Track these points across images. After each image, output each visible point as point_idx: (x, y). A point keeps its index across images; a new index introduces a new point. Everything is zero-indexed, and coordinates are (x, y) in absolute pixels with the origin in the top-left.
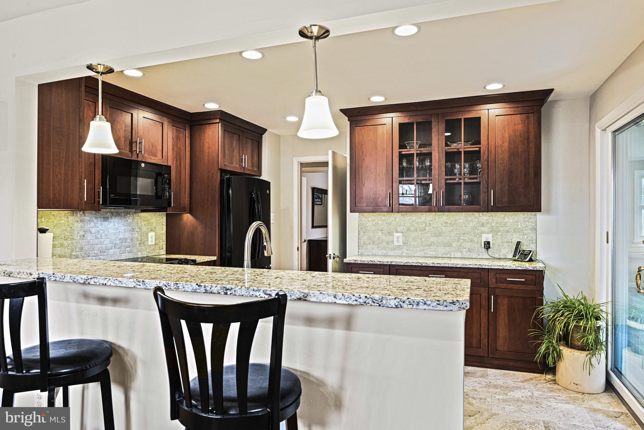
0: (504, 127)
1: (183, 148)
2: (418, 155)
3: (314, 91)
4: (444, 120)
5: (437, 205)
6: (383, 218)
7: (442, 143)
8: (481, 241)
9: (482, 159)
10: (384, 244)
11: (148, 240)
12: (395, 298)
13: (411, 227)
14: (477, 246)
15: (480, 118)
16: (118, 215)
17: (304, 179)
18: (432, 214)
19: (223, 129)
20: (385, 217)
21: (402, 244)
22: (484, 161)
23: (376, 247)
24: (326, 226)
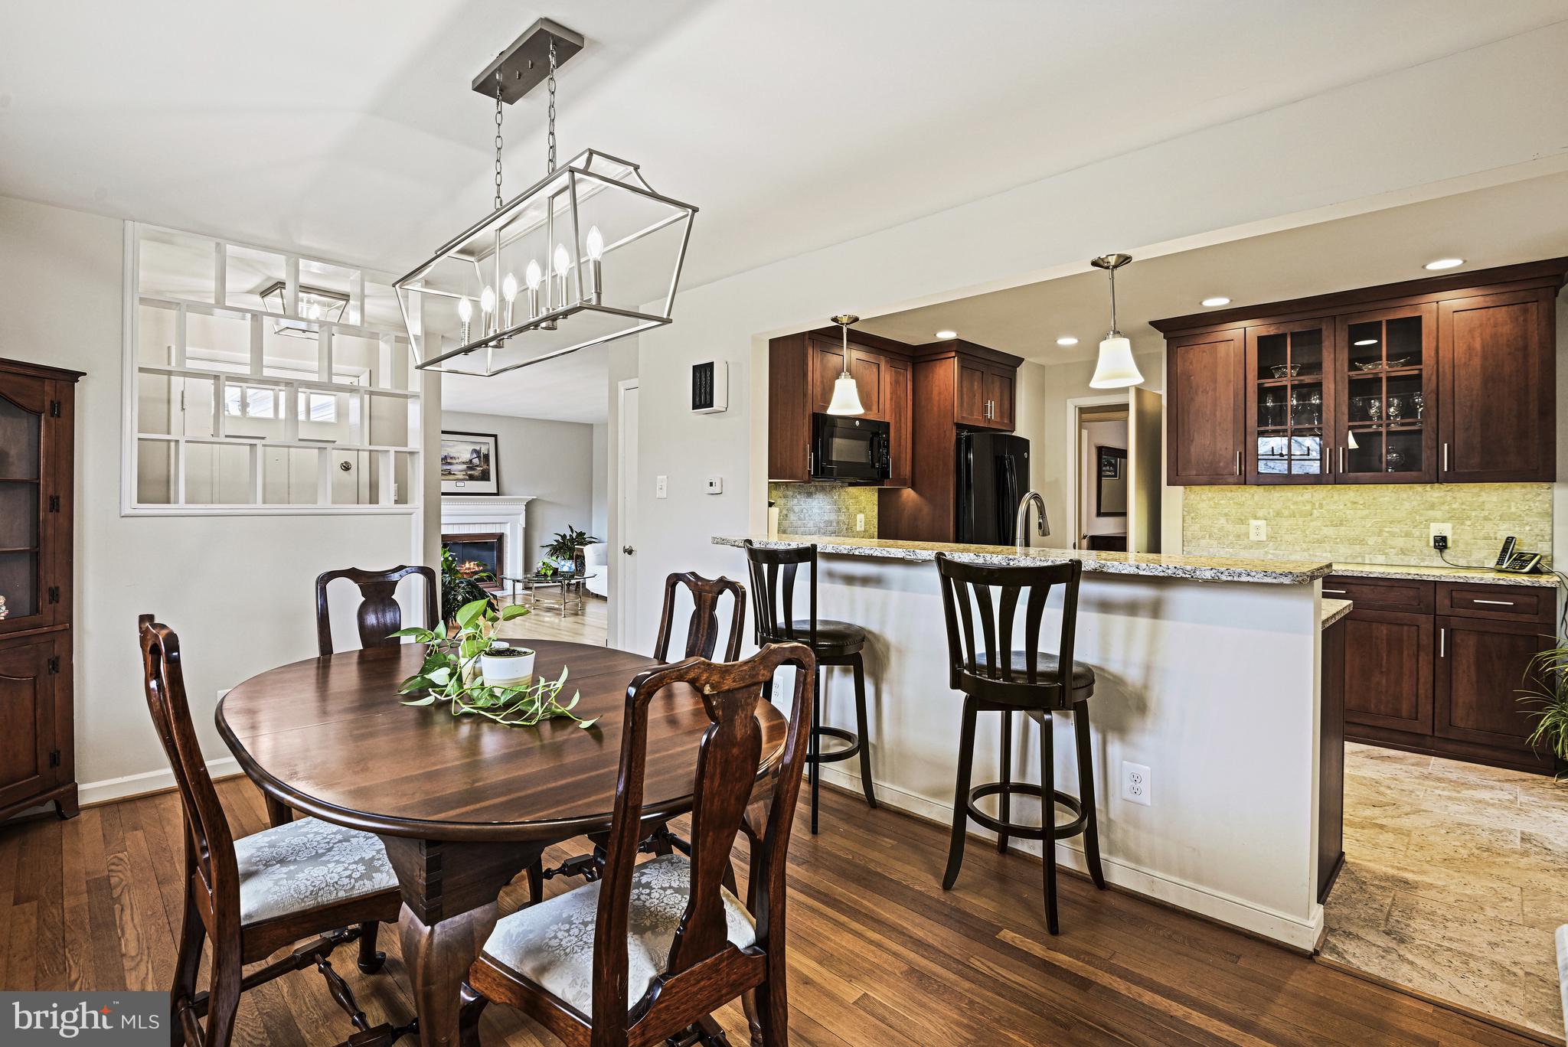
0: (1471, 331)
1: (903, 396)
2: (1294, 387)
3: (1112, 333)
4: (1346, 327)
5: (1333, 471)
6: (1229, 495)
7: (1342, 365)
8: (1429, 535)
9: (1424, 389)
10: (1230, 538)
11: (856, 525)
12: (1212, 569)
13: (1283, 511)
14: (1419, 545)
15: (1420, 318)
16: (823, 489)
17: (1085, 433)
18: (1326, 487)
19: (960, 365)
20: (1233, 493)
21: (1265, 540)
22: (1429, 394)
23: (1215, 543)
24: (1124, 514)
